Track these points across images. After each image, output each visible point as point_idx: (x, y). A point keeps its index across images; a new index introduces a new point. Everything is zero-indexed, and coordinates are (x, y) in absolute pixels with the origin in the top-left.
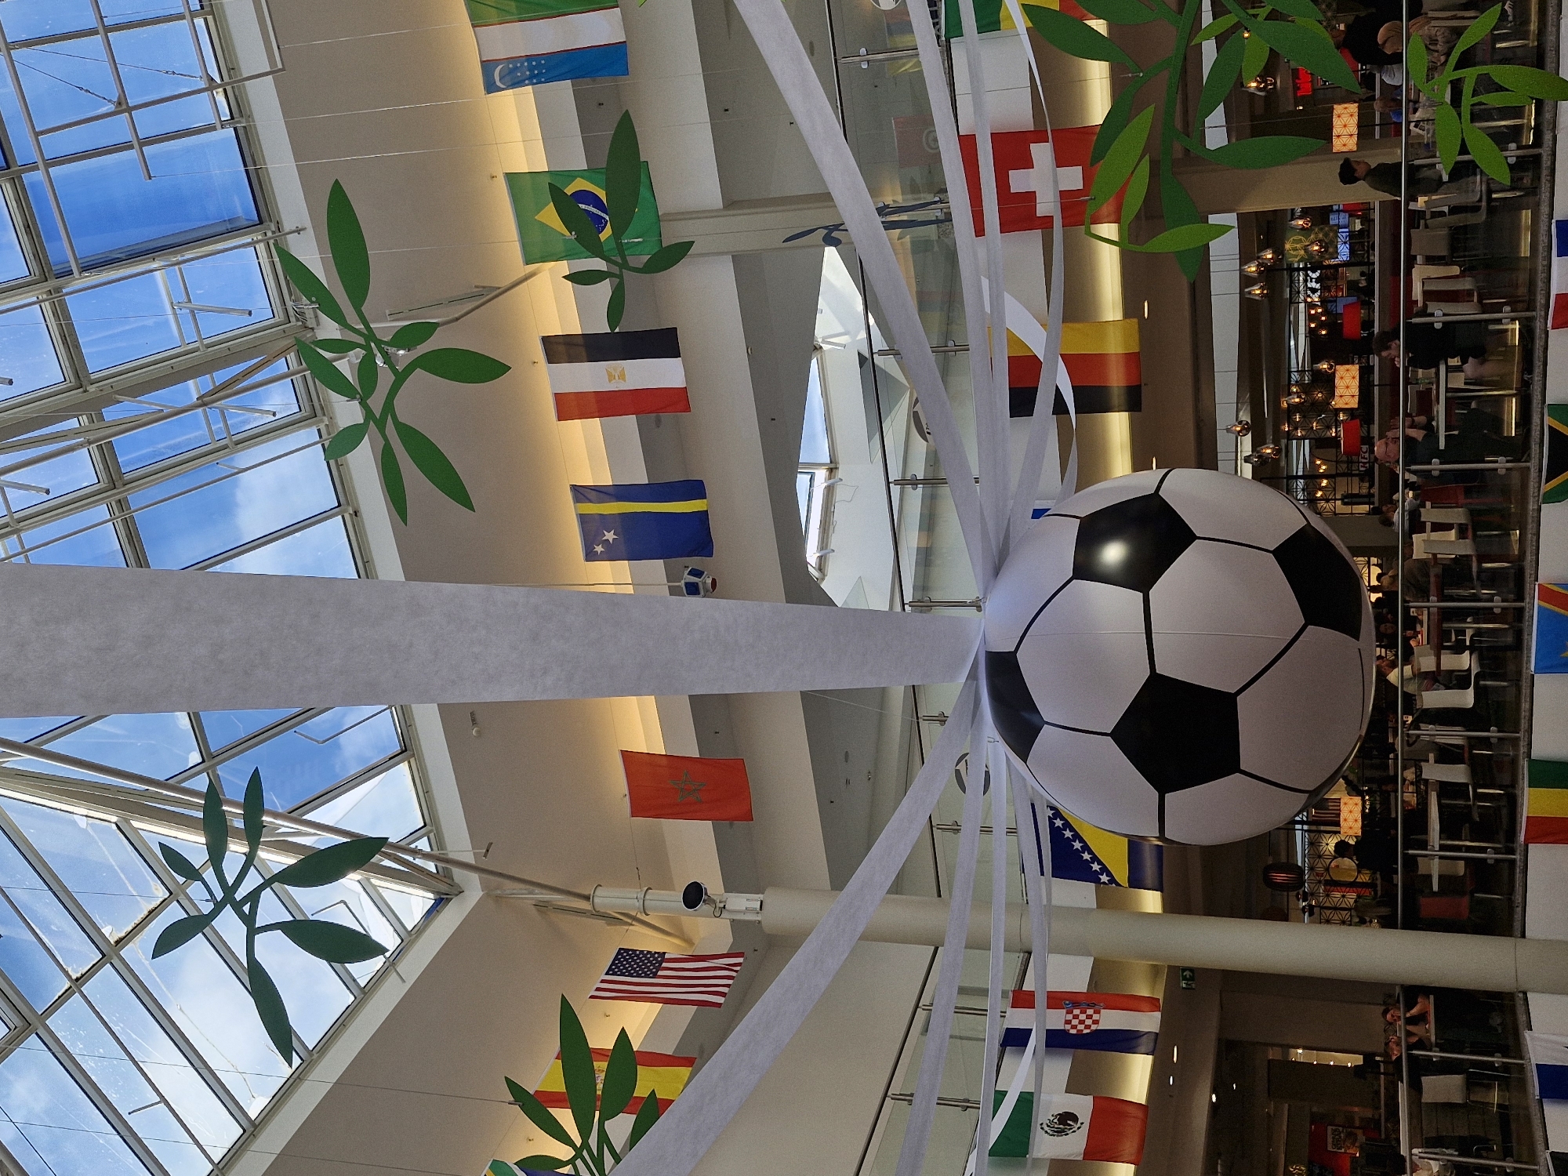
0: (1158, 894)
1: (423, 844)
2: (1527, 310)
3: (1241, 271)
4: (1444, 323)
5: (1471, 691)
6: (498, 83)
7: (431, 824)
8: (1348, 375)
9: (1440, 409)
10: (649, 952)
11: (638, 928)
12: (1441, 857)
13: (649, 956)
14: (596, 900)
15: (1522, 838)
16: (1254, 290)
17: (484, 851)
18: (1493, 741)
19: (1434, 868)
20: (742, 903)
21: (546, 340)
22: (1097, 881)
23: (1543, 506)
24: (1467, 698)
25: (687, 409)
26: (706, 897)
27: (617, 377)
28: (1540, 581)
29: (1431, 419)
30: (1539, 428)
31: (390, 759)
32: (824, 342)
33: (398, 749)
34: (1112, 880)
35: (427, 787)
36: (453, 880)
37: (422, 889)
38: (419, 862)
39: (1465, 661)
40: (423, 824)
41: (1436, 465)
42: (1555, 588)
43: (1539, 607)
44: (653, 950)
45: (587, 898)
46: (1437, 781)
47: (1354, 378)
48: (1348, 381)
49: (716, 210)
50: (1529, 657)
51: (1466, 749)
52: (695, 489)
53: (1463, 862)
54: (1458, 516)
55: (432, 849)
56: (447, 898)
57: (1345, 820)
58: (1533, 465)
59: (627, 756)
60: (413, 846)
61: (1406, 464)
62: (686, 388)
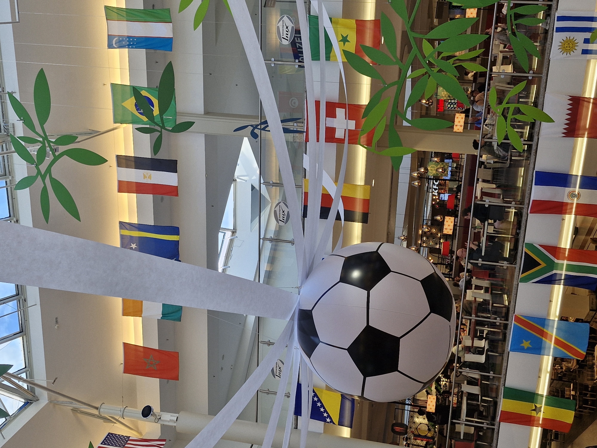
0: (349, 429)
1: (24, 376)
2: (521, 204)
3: (411, 174)
4: (489, 205)
5: (484, 356)
6: (114, 45)
7: (29, 367)
8: (449, 221)
9: (484, 239)
10: (122, 436)
11: (118, 425)
12: (466, 425)
13: (122, 437)
14: (101, 410)
15: (498, 419)
16: (415, 183)
17: (53, 381)
18: (491, 377)
19: (462, 429)
20: (168, 417)
21: (118, 157)
22: (325, 421)
23: (520, 283)
24: (482, 359)
25: (177, 195)
26: (153, 413)
27: (147, 178)
28: (515, 314)
29: (479, 243)
30: (521, 252)
31: (14, 335)
32: (237, 178)
33: (18, 330)
34: (332, 421)
35: (29, 350)
36: (35, 394)
37: (19, 397)
38: (20, 383)
39: (483, 344)
40: (24, 367)
41: (480, 262)
42: (520, 317)
43: (514, 324)
44: (124, 435)
45: (97, 408)
46: (467, 392)
47: (452, 222)
48: (449, 223)
49: (200, 115)
50: (508, 344)
51: (480, 380)
52: (175, 231)
53: (474, 428)
54: (486, 283)
55: (27, 378)
56: (30, 402)
57: (429, 405)
58: (517, 266)
59: (126, 345)
60: (19, 376)
61: (469, 259)
62: (177, 186)
